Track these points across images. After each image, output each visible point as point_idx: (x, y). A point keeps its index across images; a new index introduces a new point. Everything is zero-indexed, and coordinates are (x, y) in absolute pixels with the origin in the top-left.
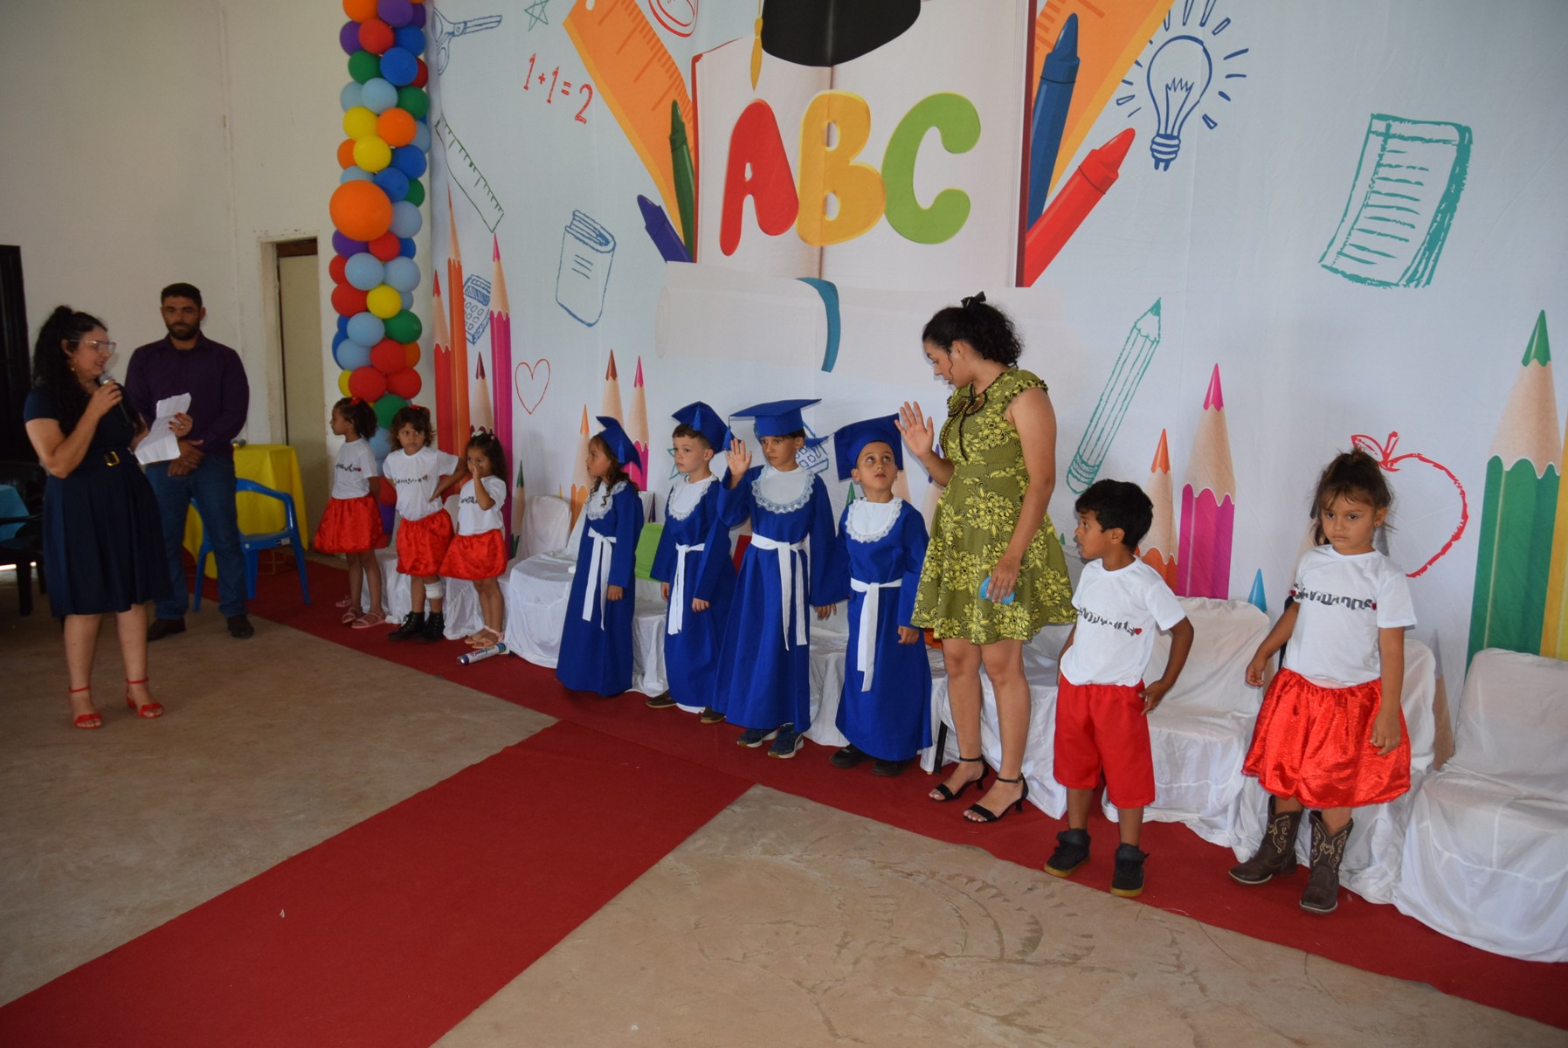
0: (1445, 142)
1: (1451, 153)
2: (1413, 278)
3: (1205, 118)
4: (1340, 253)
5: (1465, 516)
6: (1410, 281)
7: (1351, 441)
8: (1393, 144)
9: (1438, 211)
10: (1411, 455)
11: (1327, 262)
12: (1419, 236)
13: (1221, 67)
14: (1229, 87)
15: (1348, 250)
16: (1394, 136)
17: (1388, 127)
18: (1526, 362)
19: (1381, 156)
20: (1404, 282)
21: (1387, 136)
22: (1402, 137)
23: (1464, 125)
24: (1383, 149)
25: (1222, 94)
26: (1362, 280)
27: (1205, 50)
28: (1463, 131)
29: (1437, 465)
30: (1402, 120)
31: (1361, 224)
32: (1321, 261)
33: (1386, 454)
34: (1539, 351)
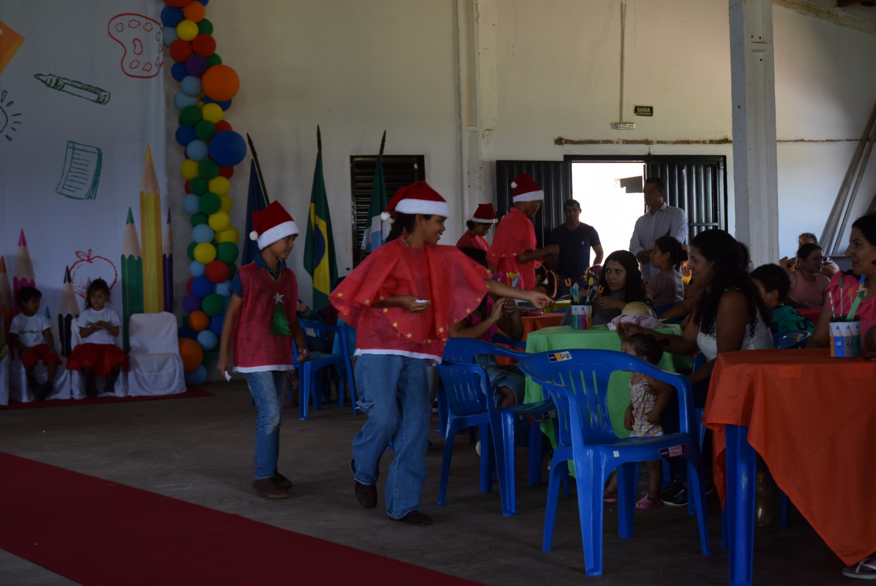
0: (94, 153)
1: (96, 157)
2: (89, 197)
3: (7, 136)
4: (63, 188)
5: (116, 275)
6: (89, 198)
7: (75, 255)
8: (76, 151)
9: (95, 175)
10: (96, 257)
11: (59, 190)
12: (89, 183)
13: (11, 119)
14: (16, 126)
15: (65, 187)
16: (76, 149)
17: (74, 146)
18: (127, 223)
19: (73, 155)
20: (86, 198)
21: (74, 148)
22: (79, 149)
23: (99, 147)
24: (73, 153)
25: (13, 128)
26: (72, 197)
27: (4, 111)
28: (99, 150)
29: (105, 259)
30: (78, 144)
31: (68, 178)
32: (57, 189)
33: (88, 257)
34: (130, 220)
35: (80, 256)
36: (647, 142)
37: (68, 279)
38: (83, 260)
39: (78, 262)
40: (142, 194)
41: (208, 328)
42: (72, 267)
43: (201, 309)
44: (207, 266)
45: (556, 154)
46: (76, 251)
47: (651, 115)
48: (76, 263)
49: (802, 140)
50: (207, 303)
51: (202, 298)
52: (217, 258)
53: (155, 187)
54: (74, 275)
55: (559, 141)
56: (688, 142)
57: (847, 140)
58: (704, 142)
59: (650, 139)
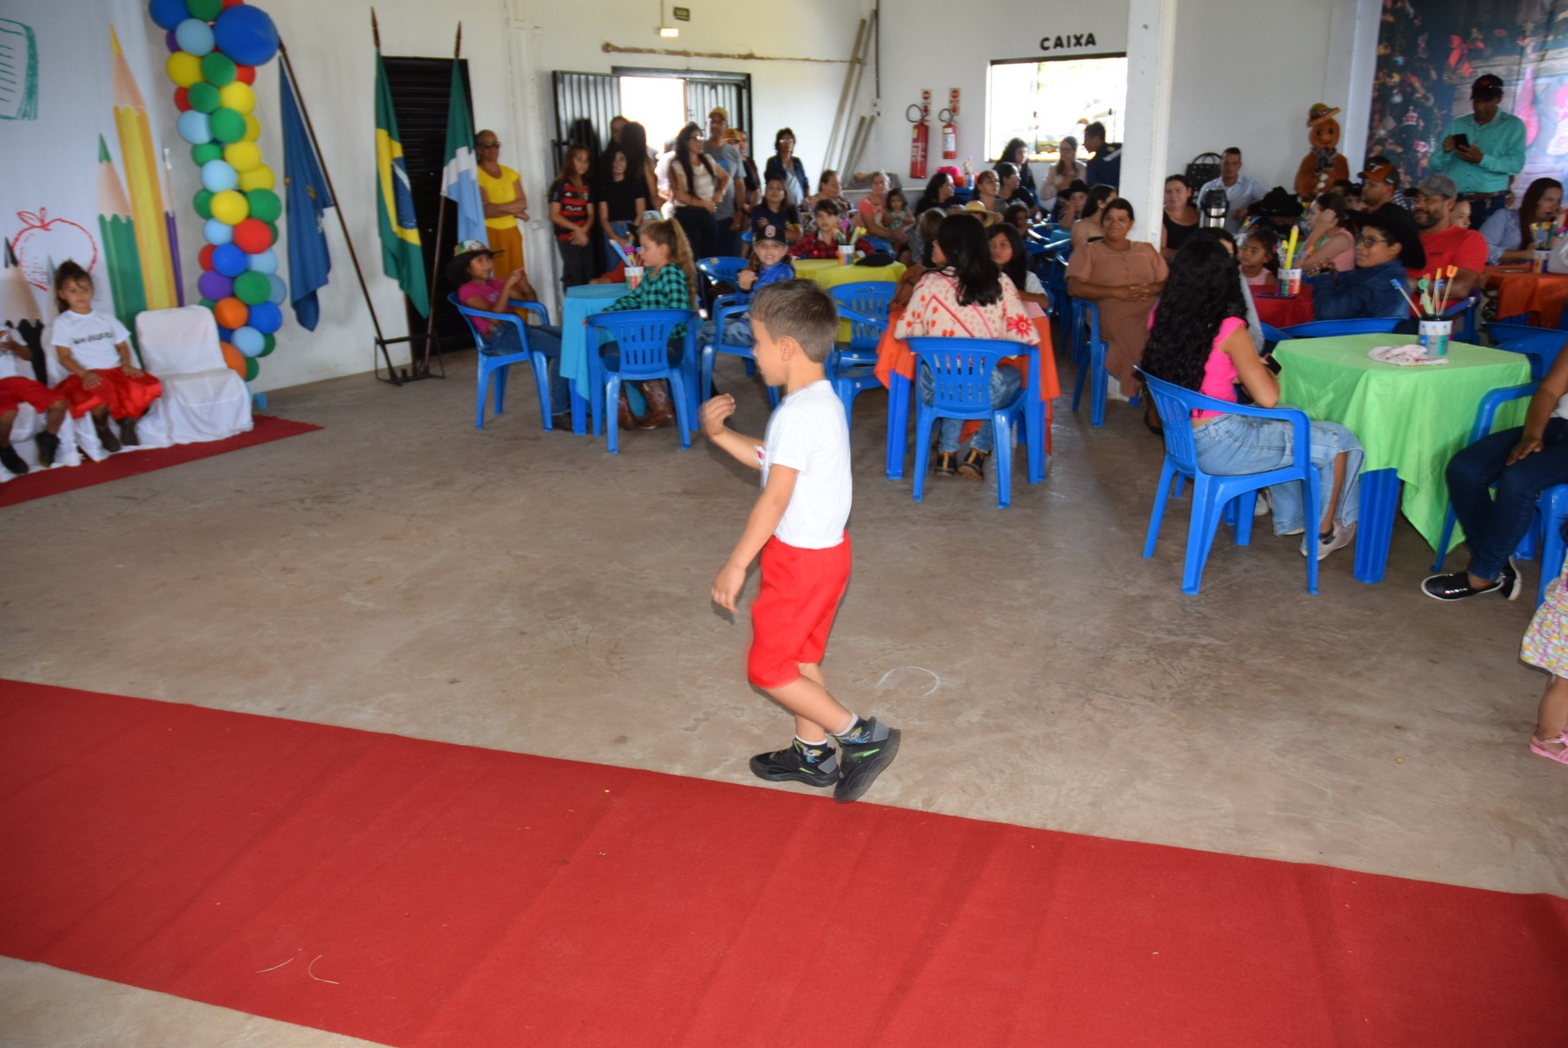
0: (20, 33)
1: (26, 42)
2: (25, 115)
5: (95, 249)
6: (23, 115)
7: (17, 219)
9: (28, 75)
10: (56, 220)
12: (21, 88)
18: (101, 161)
20: (20, 115)
23: (28, 24)
28: (27, 28)
33: (42, 221)
34: (105, 156)
35: (26, 219)
36: (685, 54)
37: (13, 260)
38: (34, 227)
39: (26, 230)
40: (116, 111)
41: (248, 324)
42: (17, 240)
43: (233, 295)
44: (237, 229)
45: (604, 63)
46: (18, 211)
47: (687, 20)
48: (21, 233)
49: (808, 60)
50: (243, 286)
51: (233, 279)
52: (249, 217)
53: (136, 99)
54: (22, 253)
55: (607, 48)
56: (719, 56)
57: (842, 61)
58: (733, 57)
59: (690, 49)
